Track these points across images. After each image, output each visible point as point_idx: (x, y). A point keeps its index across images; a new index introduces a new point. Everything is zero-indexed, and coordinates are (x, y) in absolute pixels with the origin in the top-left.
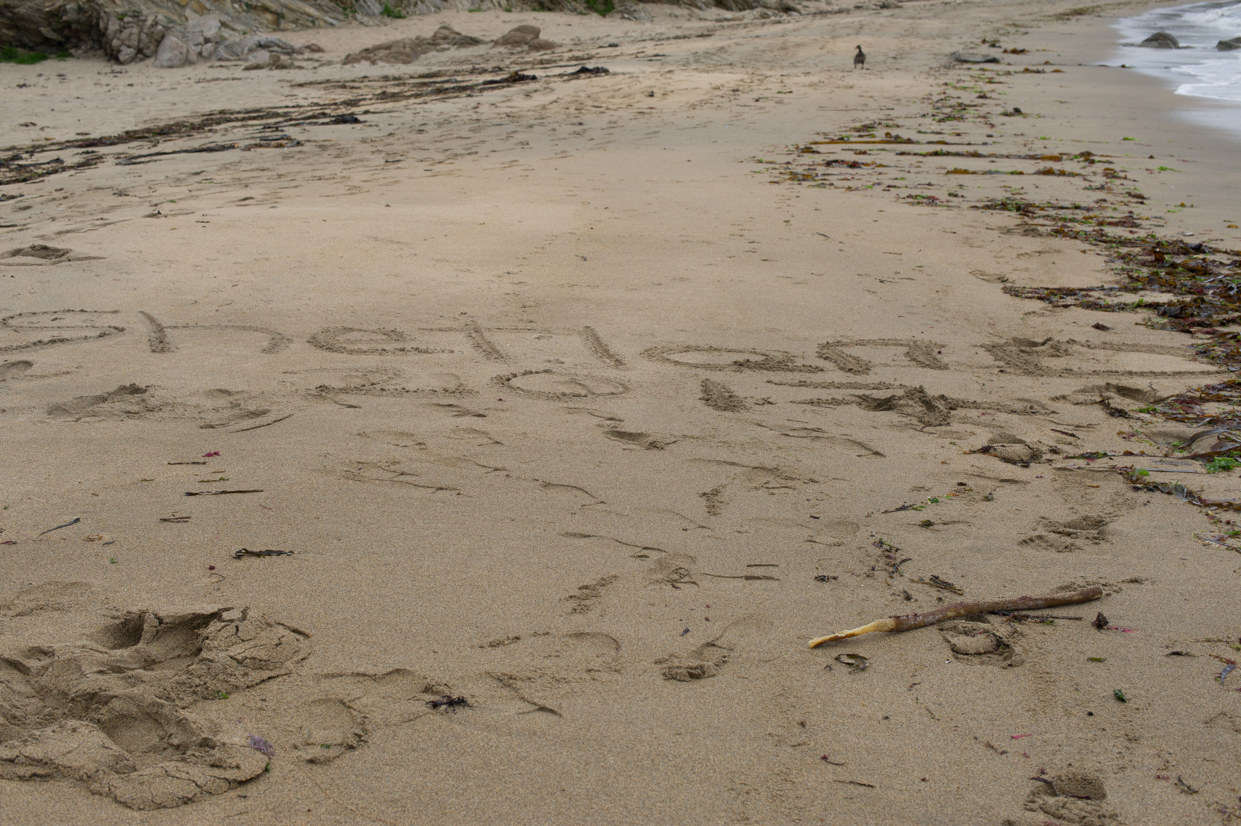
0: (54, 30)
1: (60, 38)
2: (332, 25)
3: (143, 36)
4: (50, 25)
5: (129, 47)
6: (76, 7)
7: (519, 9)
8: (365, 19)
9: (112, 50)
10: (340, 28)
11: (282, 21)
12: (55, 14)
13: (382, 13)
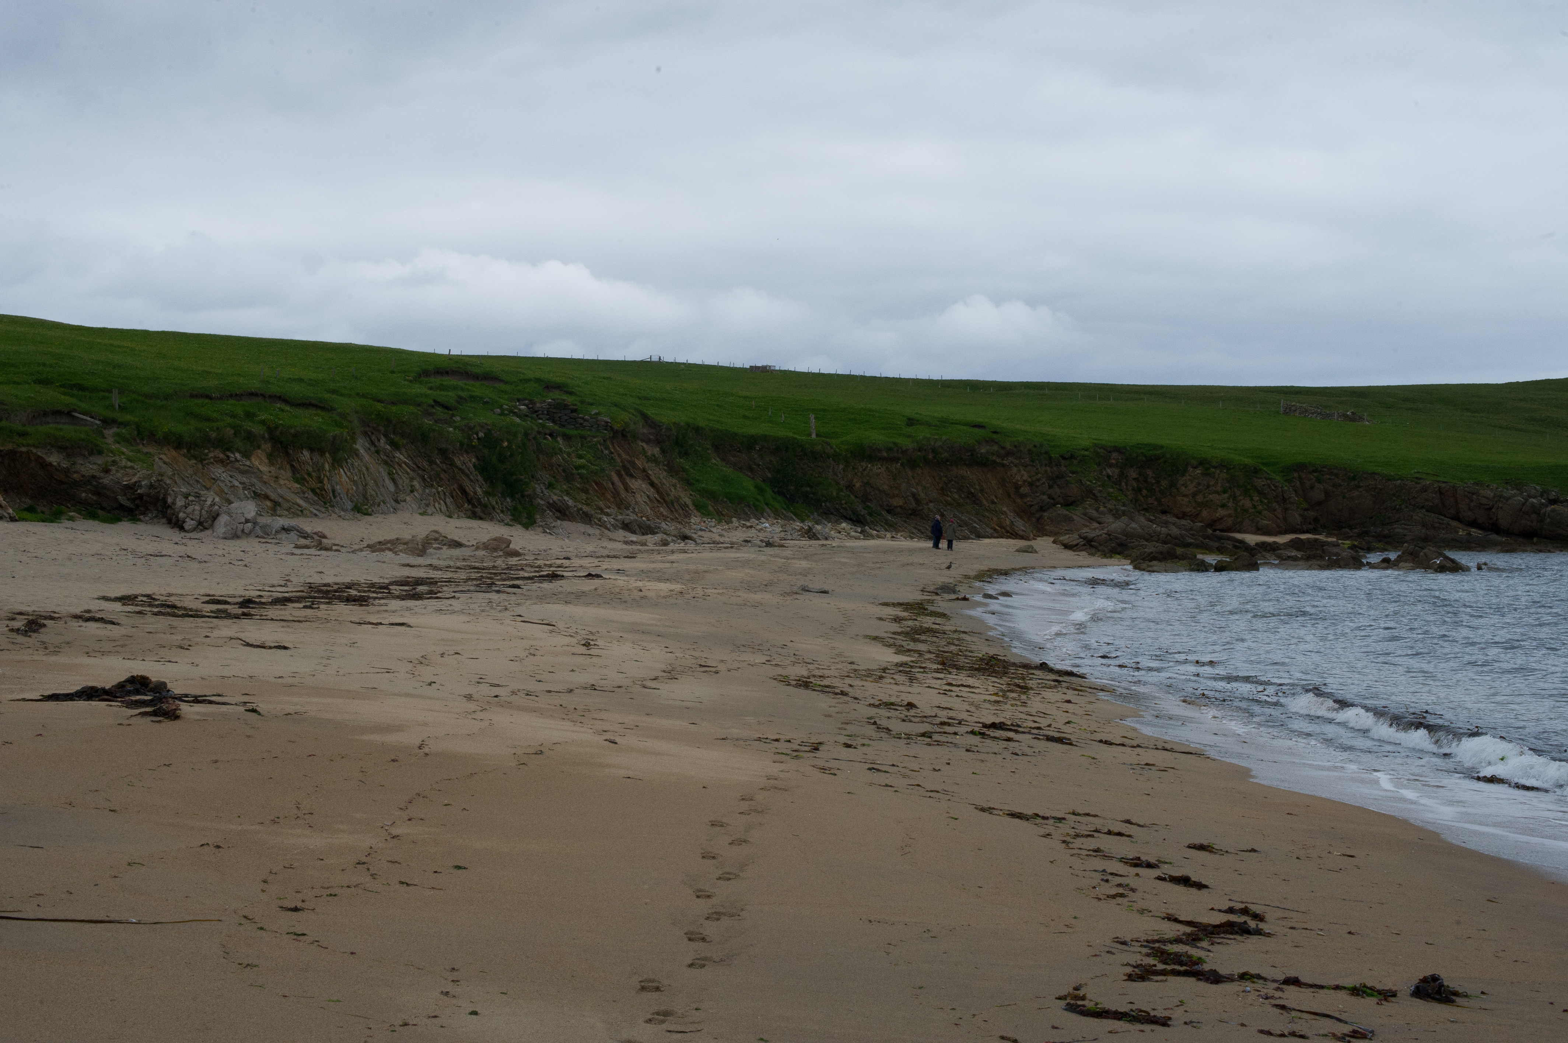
0: (128, 499)
1: (132, 506)
2: (316, 515)
3: (204, 512)
4: (125, 495)
5: (192, 519)
6: (149, 484)
7: (456, 515)
8: (342, 513)
9: (178, 520)
10: (323, 518)
11: (279, 508)
12: (132, 487)
13: (352, 510)
